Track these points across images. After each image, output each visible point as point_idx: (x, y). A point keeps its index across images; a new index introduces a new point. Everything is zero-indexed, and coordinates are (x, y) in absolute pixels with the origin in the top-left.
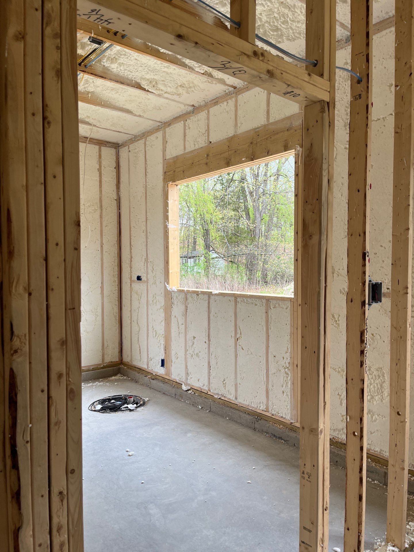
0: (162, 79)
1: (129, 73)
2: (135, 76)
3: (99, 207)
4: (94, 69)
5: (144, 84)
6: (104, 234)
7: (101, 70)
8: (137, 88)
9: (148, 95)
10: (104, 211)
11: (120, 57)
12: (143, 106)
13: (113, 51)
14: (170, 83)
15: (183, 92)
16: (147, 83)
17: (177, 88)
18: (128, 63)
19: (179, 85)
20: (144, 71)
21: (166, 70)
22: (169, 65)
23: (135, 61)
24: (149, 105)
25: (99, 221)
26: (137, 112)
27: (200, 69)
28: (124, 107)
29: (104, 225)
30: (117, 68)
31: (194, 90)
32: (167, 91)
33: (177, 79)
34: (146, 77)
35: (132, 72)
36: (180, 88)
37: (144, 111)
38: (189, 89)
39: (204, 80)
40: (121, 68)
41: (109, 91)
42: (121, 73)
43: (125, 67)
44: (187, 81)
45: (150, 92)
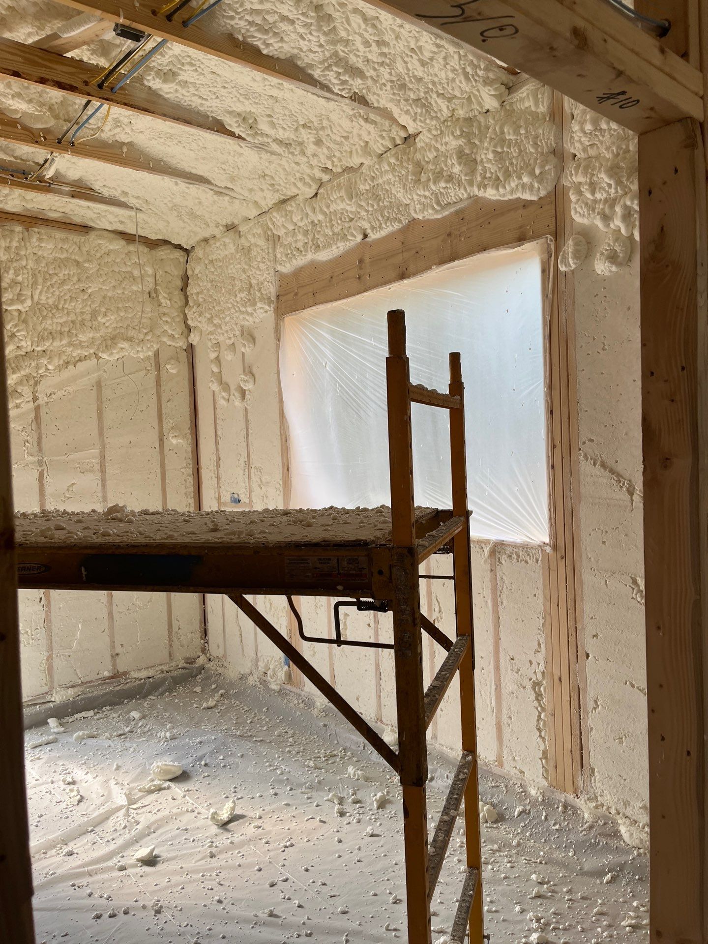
0: (268, 113)
1: (200, 101)
2: (212, 106)
4: (130, 95)
5: (231, 123)
7: (143, 96)
8: (217, 131)
9: (241, 147)
10: (163, 372)
11: (181, 69)
12: (231, 169)
13: (167, 57)
14: (283, 120)
15: (308, 138)
16: (237, 122)
17: (296, 129)
18: (198, 82)
19: (302, 123)
20: (231, 96)
21: (275, 92)
22: (280, 81)
23: (211, 76)
24: (243, 166)
25: (154, 391)
26: (220, 180)
27: (344, 89)
28: (194, 171)
29: (164, 399)
30: (176, 91)
31: (330, 133)
32: (278, 136)
33: (297, 111)
34: (235, 109)
35: (206, 100)
36: (302, 131)
37: (232, 179)
38: (321, 132)
39: (351, 113)
40: (184, 92)
41: (162, 140)
42: (185, 101)
43: (192, 90)
44: (316, 116)
45: (244, 139)
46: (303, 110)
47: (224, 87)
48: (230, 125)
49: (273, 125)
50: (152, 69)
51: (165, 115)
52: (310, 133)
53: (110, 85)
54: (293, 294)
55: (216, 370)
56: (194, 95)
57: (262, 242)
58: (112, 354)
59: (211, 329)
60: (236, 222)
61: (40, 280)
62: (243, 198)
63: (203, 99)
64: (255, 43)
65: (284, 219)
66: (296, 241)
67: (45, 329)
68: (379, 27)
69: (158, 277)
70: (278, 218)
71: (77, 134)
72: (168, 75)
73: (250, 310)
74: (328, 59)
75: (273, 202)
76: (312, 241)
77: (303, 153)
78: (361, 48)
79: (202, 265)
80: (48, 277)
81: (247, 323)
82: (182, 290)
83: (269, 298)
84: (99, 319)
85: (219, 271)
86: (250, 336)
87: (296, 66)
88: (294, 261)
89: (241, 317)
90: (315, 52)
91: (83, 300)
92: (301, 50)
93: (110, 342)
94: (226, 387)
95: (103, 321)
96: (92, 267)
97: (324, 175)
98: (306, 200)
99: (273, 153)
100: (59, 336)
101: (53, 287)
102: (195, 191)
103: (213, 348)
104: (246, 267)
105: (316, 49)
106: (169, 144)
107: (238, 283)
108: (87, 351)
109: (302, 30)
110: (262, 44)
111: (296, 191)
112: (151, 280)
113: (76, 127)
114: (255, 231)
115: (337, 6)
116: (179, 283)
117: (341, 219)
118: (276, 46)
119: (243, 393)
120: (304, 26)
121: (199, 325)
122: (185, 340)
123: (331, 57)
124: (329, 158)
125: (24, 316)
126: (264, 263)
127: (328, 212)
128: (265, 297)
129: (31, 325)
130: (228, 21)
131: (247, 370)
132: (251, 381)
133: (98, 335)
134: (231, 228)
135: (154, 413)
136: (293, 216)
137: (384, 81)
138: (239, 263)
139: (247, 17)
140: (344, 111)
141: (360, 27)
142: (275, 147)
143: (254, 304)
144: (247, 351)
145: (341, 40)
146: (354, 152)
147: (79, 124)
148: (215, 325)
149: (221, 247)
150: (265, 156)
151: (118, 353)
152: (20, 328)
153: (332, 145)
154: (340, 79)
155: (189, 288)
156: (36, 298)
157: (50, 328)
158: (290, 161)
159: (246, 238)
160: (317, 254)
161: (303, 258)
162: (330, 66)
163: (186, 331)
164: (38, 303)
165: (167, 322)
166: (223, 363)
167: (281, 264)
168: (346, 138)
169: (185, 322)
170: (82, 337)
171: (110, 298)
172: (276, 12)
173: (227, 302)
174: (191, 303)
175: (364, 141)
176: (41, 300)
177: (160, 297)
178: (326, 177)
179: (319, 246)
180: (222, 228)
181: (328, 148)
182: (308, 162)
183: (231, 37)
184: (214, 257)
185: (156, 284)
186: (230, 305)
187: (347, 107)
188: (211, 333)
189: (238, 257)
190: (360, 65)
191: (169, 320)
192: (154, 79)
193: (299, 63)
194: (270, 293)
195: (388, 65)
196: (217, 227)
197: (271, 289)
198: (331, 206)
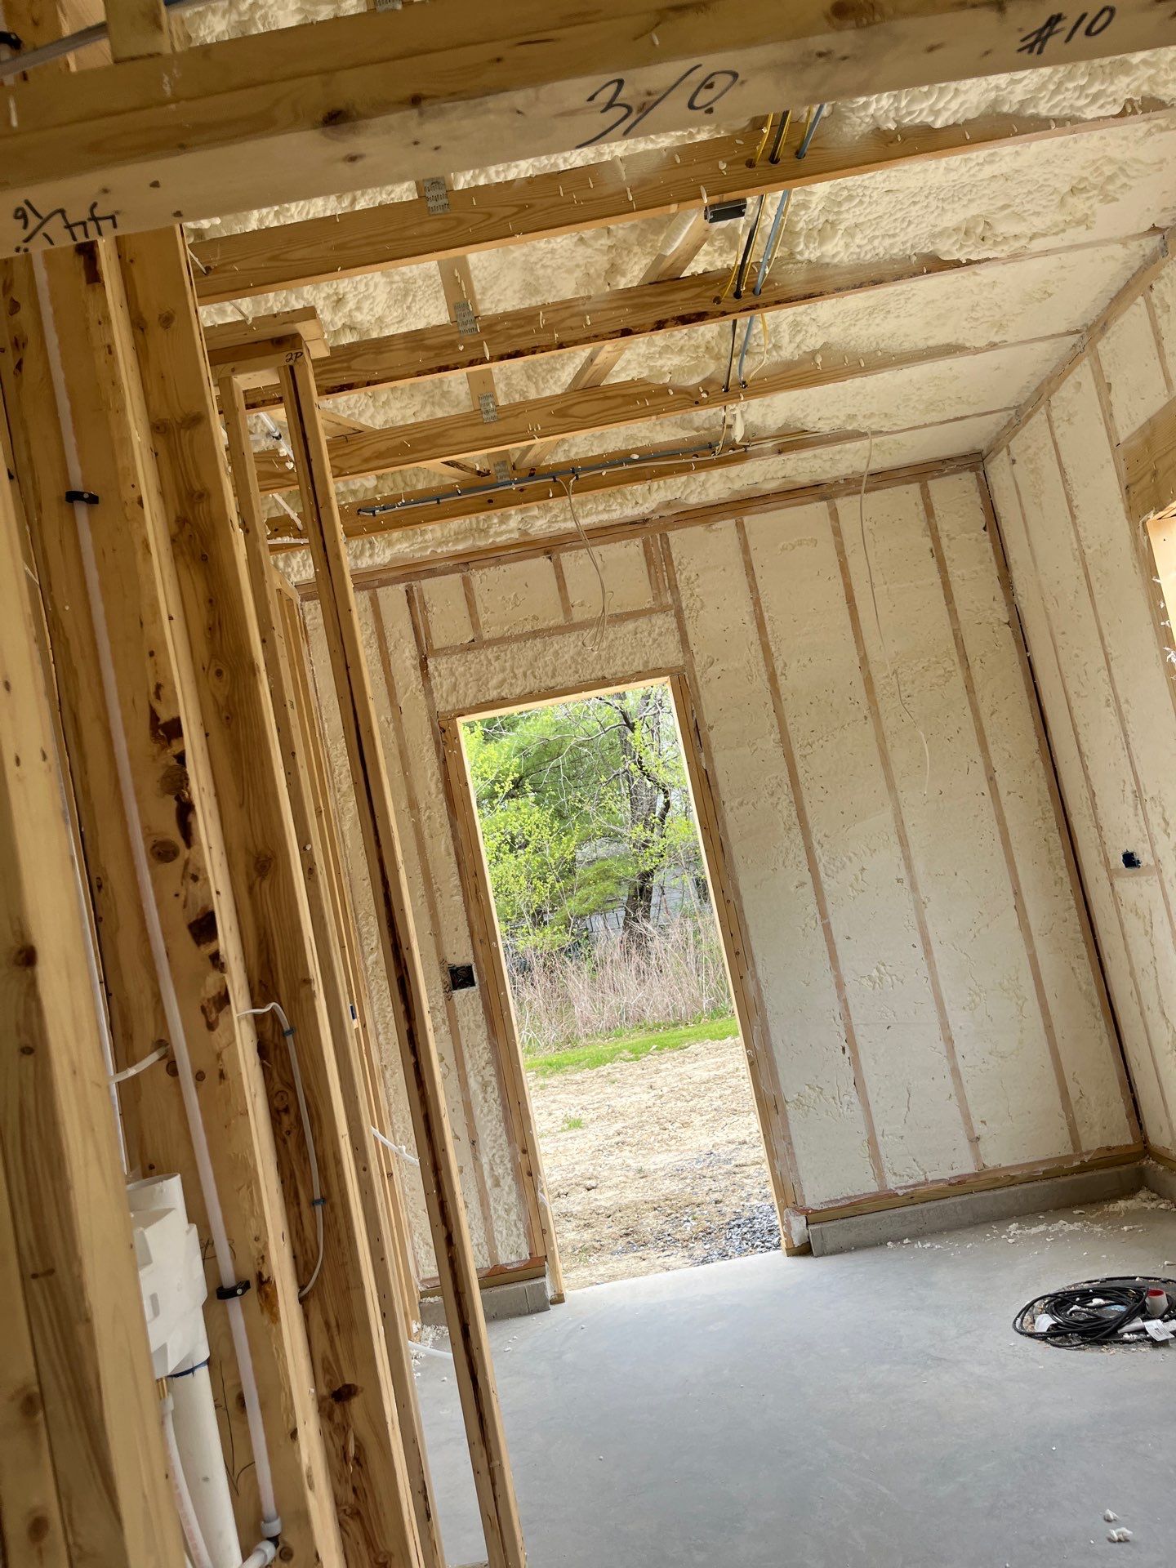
0: (1000, 204)
1: (887, 242)
2: (910, 239)
3: (956, 660)
4: (782, 287)
5: (949, 249)
6: (989, 740)
7: (802, 277)
8: (928, 272)
11: (840, 212)
12: (988, 313)
13: (813, 206)
14: (1030, 201)
15: (1091, 207)
16: (956, 242)
17: (1062, 204)
18: (870, 217)
19: (1066, 189)
20: (930, 210)
21: (992, 170)
22: (991, 151)
23: (887, 198)
24: (1004, 299)
25: (966, 702)
26: (978, 337)
27: (1104, 106)
28: (932, 343)
29: (984, 712)
30: (846, 245)
32: (1034, 230)
33: (1045, 176)
34: (945, 225)
35: (894, 236)
36: (1074, 200)
37: (997, 327)
38: (1108, 187)
39: (1140, 132)
40: (858, 241)
41: (864, 321)
42: (866, 254)
43: (869, 232)
44: (1084, 167)
45: (979, 261)
46: (1057, 171)
47: (914, 203)
48: (947, 253)
49: (1018, 217)
50: (797, 233)
51: (839, 290)
52: (1090, 198)
53: (751, 285)
56: (875, 237)
63: (890, 236)
64: (917, 121)
71: (743, 369)
87: (1006, 115)
90: (1021, 80)
92: (997, 89)
102: (948, 366)
106: (876, 321)
110: (930, 115)
113: (736, 359)
147: (738, 355)
154: (1087, 96)
162: (1060, 84)
183: (878, 133)
187: (1128, 129)
192: (807, 246)
193: (1005, 109)
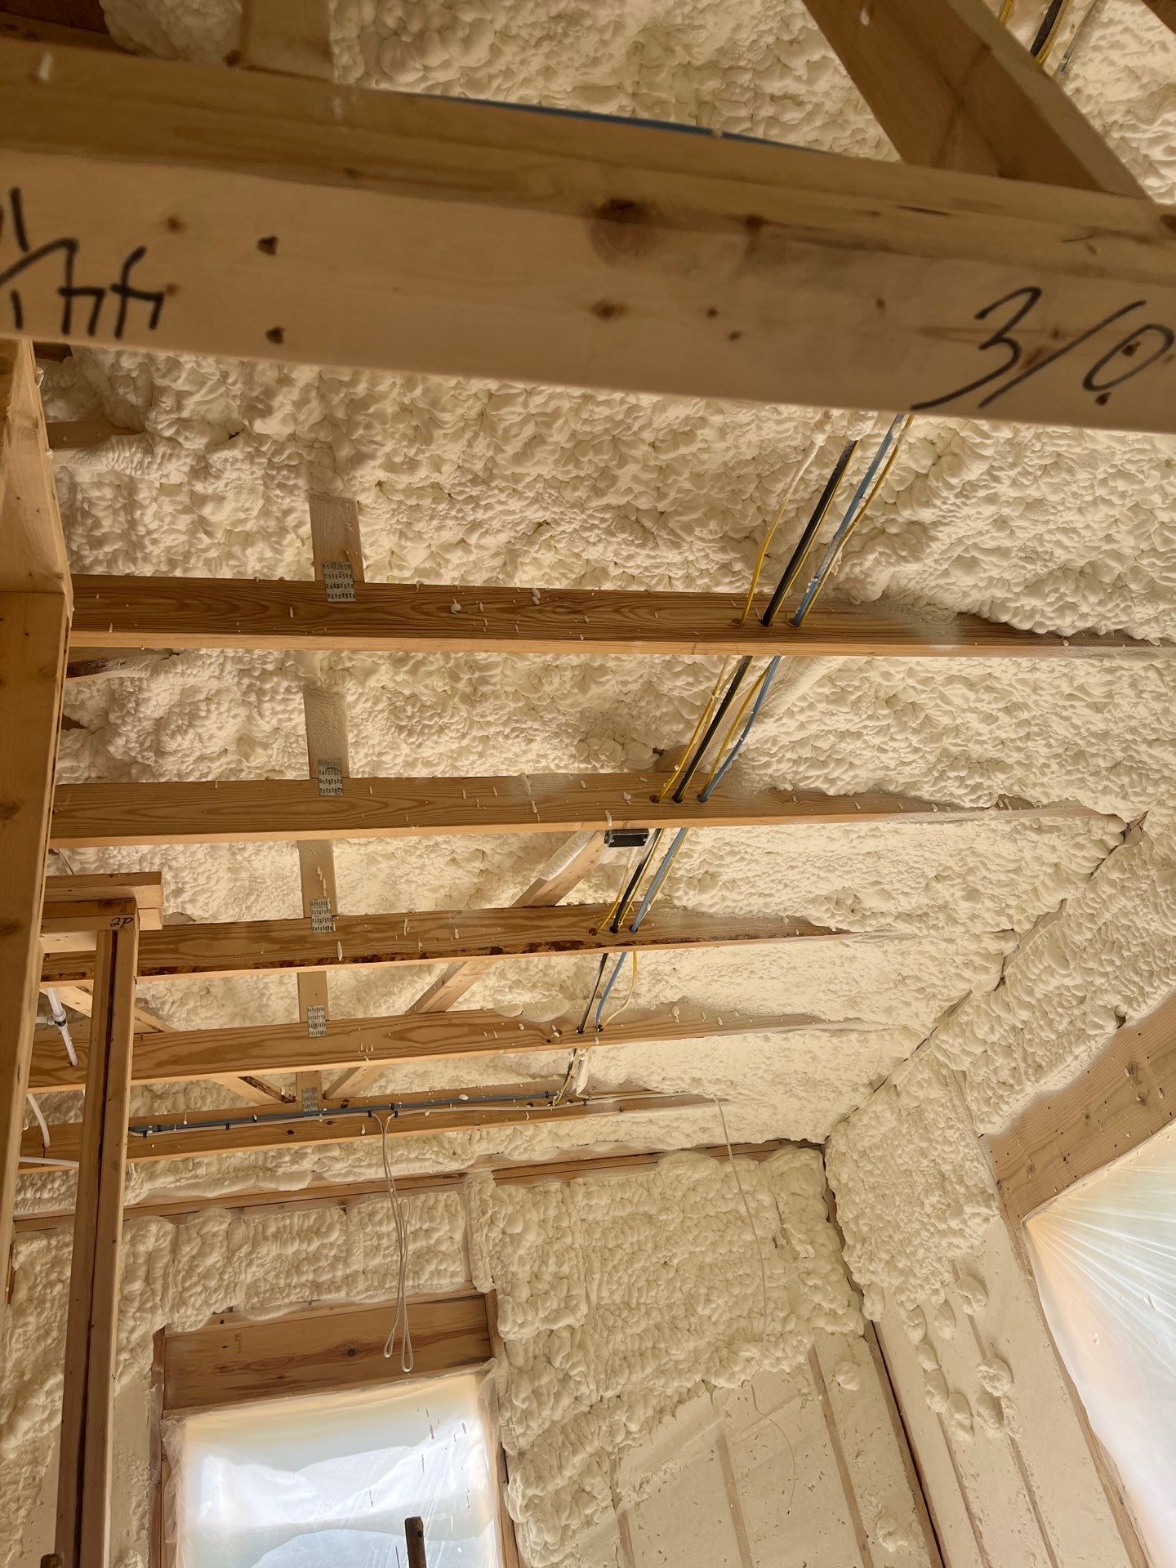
0: (871, 879)
2: (783, 902)
4: (659, 928)
5: (820, 916)
7: (678, 921)
8: (801, 935)
9: (848, 946)
10: (833, 1393)
11: (720, 866)
12: (846, 987)
13: (695, 855)
14: (899, 881)
15: (953, 895)
16: (827, 911)
17: (927, 888)
18: (750, 874)
19: (932, 874)
20: (807, 875)
21: (870, 845)
22: (874, 824)
23: (767, 859)
24: (862, 976)
25: (826, 1438)
26: (834, 1011)
27: (979, 797)
28: (788, 1010)
29: (849, 1451)
30: (724, 898)
31: (986, 873)
32: (900, 909)
33: (916, 859)
34: (818, 892)
35: (771, 895)
36: (939, 887)
37: (853, 1003)
38: (970, 878)
39: (1008, 828)
40: (735, 896)
41: (726, 979)
42: (741, 909)
43: (745, 888)
44: (951, 856)
45: (847, 932)
46: (927, 855)
47: (792, 867)
48: (819, 919)
49: (887, 895)
50: (679, 880)
51: (715, 938)
52: (952, 886)
53: (628, 923)
54: (1024, 1170)
55: (929, 1365)
56: (751, 895)
57: (936, 1093)
58: (732, 1375)
59: (897, 1281)
60: (885, 1073)
61: (597, 1264)
62: (881, 1027)
63: (766, 895)
64: (812, 786)
65: (960, 1040)
66: (995, 1071)
67: (615, 1353)
68: (997, 685)
69: (781, 1206)
70: (951, 1041)
71: (602, 1013)
72: (705, 880)
73: (954, 1224)
74: (935, 765)
75: (933, 1017)
76: (1024, 1060)
77: (952, 921)
78: (983, 728)
79: (851, 1164)
80: (607, 1254)
81: (958, 1253)
82: (828, 1220)
83: (984, 1192)
84: (699, 1310)
85: (881, 1166)
86: (971, 1277)
87: (891, 795)
88: (1005, 1107)
89: (944, 1244)
90: (910, 763)
91: (670, 1282)
92: (887, 768)
93: (725, 1352)
94: (959, 1400)
95: (707, 1312)
96: (672, 1219)
97: (1002, 943)
98: (989, 994)
99: (902, 938)
100: (638, 1359)
101: (617, 1271)
102: (799, 1040)
103: (911, 1319)
104: (924, 1145)
105: (911, 757)
106: (739, 980)
107: (919, 1179)
108: (688, 1380)
109: (877, 741)
110: (823, 782)
111: (964, 987)
112: (771, 1215)
113: (597, 1002)
114: (920, 1077)
115: (919, 687)
116: (821, 1209)
117: (1062, 1006)
118: (847, 777)
119: (996, 1405)
120: (877, 733)
121: (874, 1279)
122: (857, 1315)
123: (939, 760)
124: (1000, 912)
125: (578, 1336)
126: (951, 1127)
127: (1033, 1002)
128: (975, 1191)
129: (592, 1349)
130: (762, 772)
131: (989, 1354)
132: (1004, 1374)
133: (703, 1343)
134: (879, 1085)
135: (836, 1486)
136: (977, 1031)
137: (1042, 760)
138: (910, 1142)
139: (789, 755)
140: (994, 831)
141: (967, 700)
142: (902, 927)
143: (959, 1212)
144: (977, 1309)
145: (946, 731)
146: (1041, 889)
147: (600, 995)
148: (902, 1271)
149: (873, 1123)
150: (891, 947)
151: (743, 1370)
152: (576, 1359)
153: (997, 891)
154: (967, 786)
155: (839, 1213)
156: (594, 1297)
157: (623, 1348)
158: (935, 940)
159: (909, 1093)
160: (1042, 1081)
161: (1019, 1097)
162: (943, 772)
163: (855, 1297)
164: (599, 1306)
165: (816, 1287)
166: (940, 1349)
167: (982, 1121)
168: (1017, 871)
169: (850, 1281)
170: (678, 1354)
171: (710, 1266)
172: (830, 732)
173: (910, 1221)
174: (849, 1240)
175: (1050, 865)
176: (602, 1298)
177: (794, 1242)
178: (1008, 947)
179: (1040, 1066)
180: (862, 1090)
181: (992, 897)
182: (967, 932)
183: (774, 791)
184: (867, 1144)
185: (782, 1221)
186: (917, 1226)
187: (999, 823)
188: (900, 1290)
189: (904, 1131)
190: (992, 752)
191: (819, 1283)
192: (686, 893)
193: (891, 788)
194: (982, 1181)
195: (1038, 735)
196: (855, 1090)
197: (982, 1173)
198: (1036, 990)
